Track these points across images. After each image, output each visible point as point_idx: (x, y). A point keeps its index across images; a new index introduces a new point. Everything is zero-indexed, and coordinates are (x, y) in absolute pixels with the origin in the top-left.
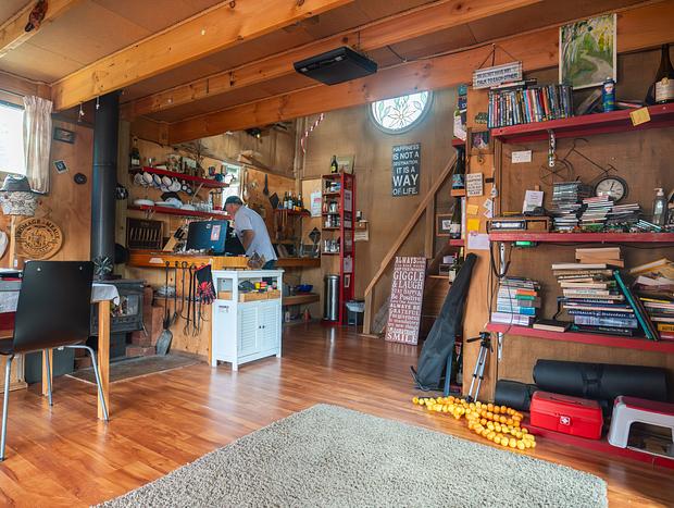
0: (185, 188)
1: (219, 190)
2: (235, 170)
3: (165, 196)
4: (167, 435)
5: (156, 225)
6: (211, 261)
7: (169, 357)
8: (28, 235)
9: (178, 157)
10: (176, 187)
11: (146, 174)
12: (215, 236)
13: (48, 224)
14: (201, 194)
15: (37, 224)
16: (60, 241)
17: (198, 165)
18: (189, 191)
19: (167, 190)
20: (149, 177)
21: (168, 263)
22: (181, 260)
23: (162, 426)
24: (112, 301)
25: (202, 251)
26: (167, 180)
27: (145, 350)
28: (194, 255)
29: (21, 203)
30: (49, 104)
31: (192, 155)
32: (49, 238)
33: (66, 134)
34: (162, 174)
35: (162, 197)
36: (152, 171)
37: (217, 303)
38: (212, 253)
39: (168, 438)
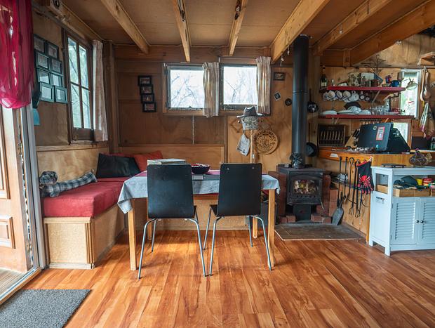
0: (362, 97)
1: (396, 94)
2: (414, 74)
3: (347, 106)
4: (300, 299)
5: (339, 128)
6: (371, 158)
7: (339, 228)
8: (260, 140)
9: (356, 74)
10: (355, 98)
11: (330, 91)
12: (380, 136)
13: (270, 133)
14: (379, 100)
15: (265, 133)
16: (276, 142)
17: (376, 76)
18: (368, 99)
19: (348, 101)
20: (333, 94)
21: (341, 158)
22: (350, 156)
23: (300, 289)
24: (276, 190)
25: (366, 149)
26: (348, 93)
27: (323, 219)
28: (359, 153)
29: (250, 123)
30: (269, 58)
31: (371, 70)
32: (270, 142)
33: (280, 75)
34: (343, 90)
35: (345, 107)
36: (334, 89)
37: (375, 194)
38: (374, 151)
39: (298, 302)
